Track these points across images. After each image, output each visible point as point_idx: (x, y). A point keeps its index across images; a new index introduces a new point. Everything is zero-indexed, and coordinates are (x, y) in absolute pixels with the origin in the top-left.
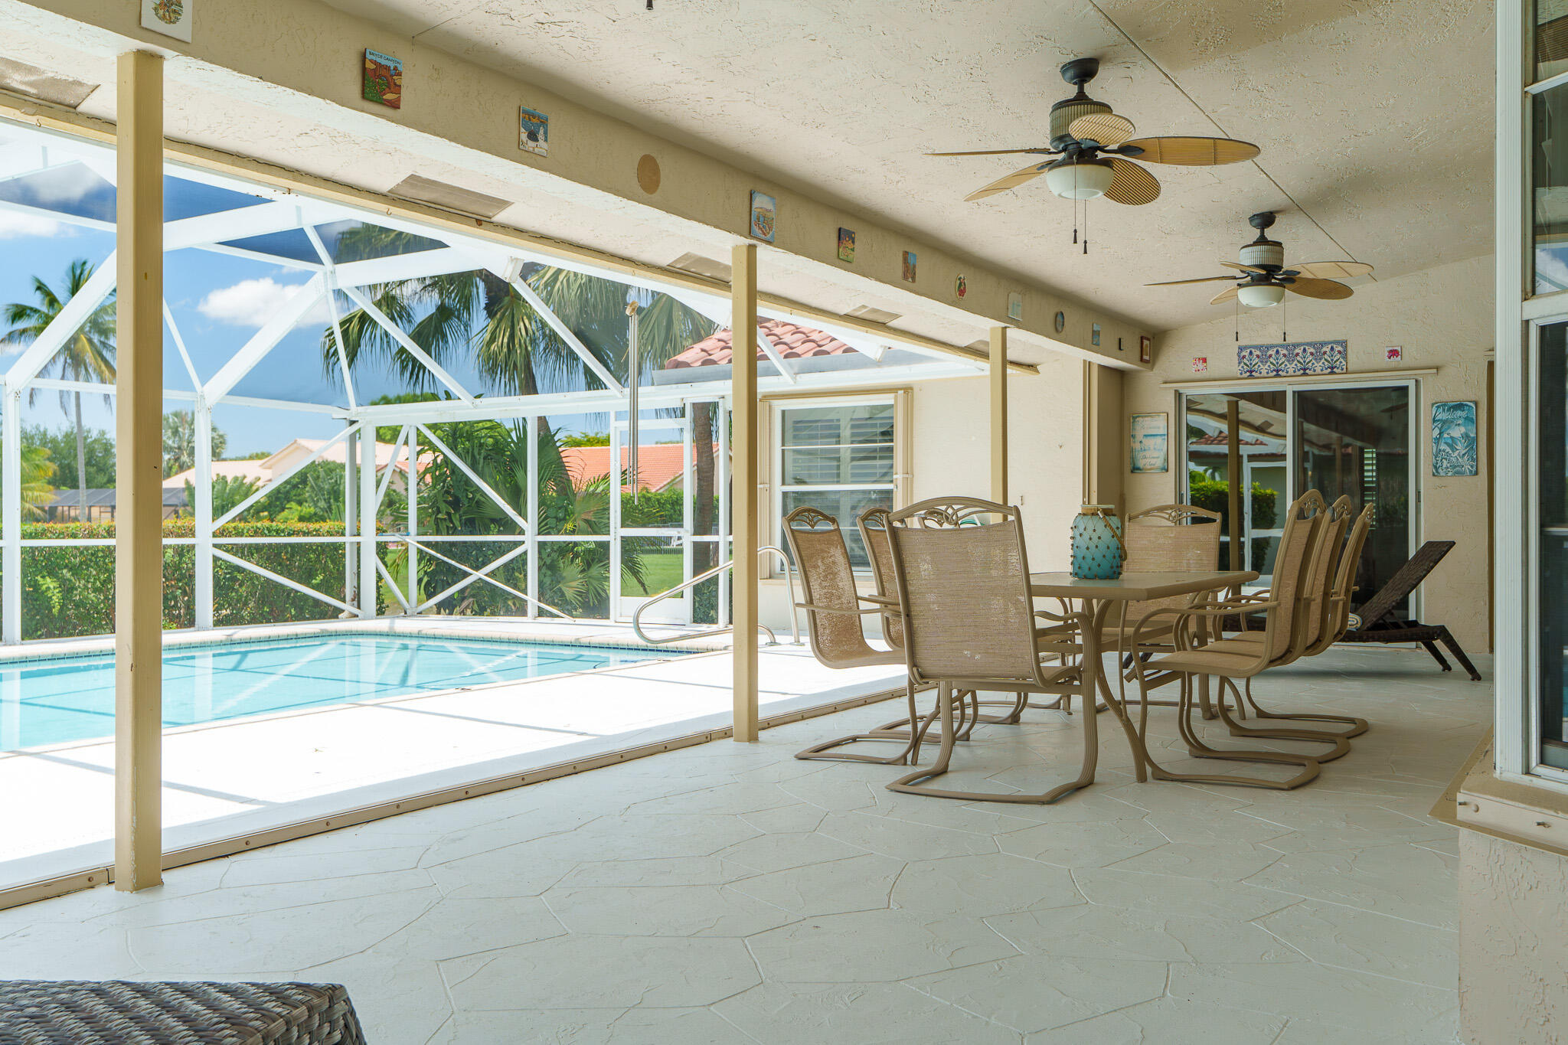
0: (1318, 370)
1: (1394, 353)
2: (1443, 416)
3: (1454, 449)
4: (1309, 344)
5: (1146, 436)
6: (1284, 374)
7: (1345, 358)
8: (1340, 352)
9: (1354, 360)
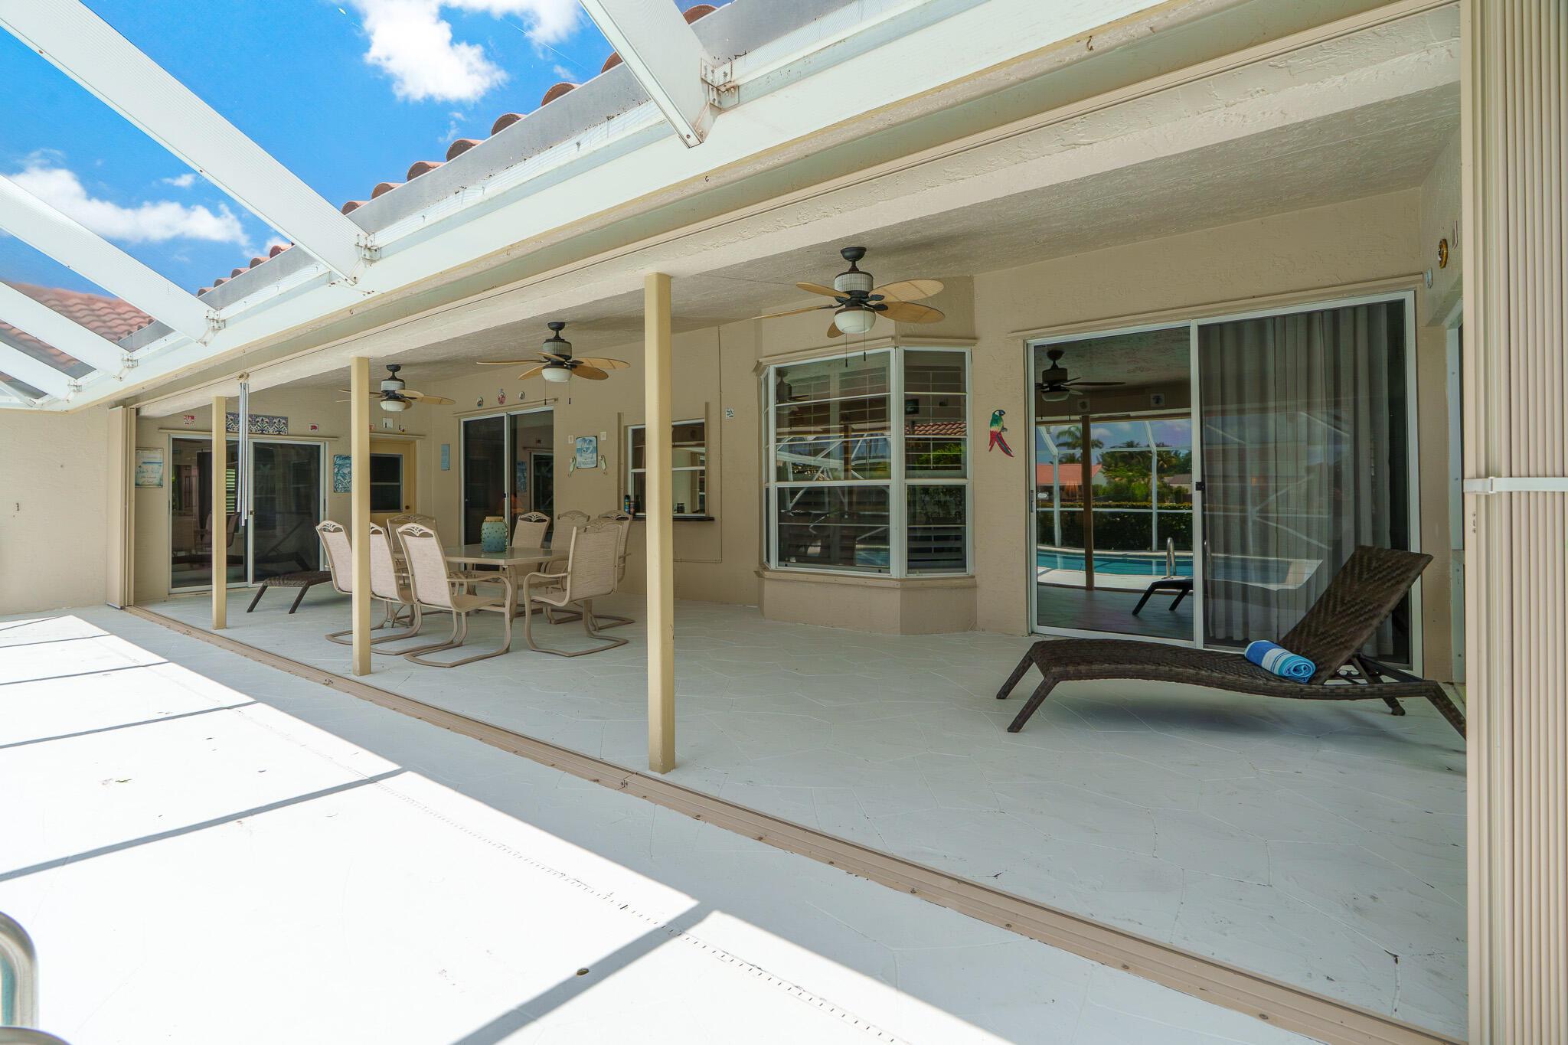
0: (271, 432)
1: (314, 427)
2: (340, 462)
3: (345, 479)
4: (266, 417)
5: (144, 463)
6: (266, 433)
7: (287, 427)
8: (284, 423)
9: (291, 429)
